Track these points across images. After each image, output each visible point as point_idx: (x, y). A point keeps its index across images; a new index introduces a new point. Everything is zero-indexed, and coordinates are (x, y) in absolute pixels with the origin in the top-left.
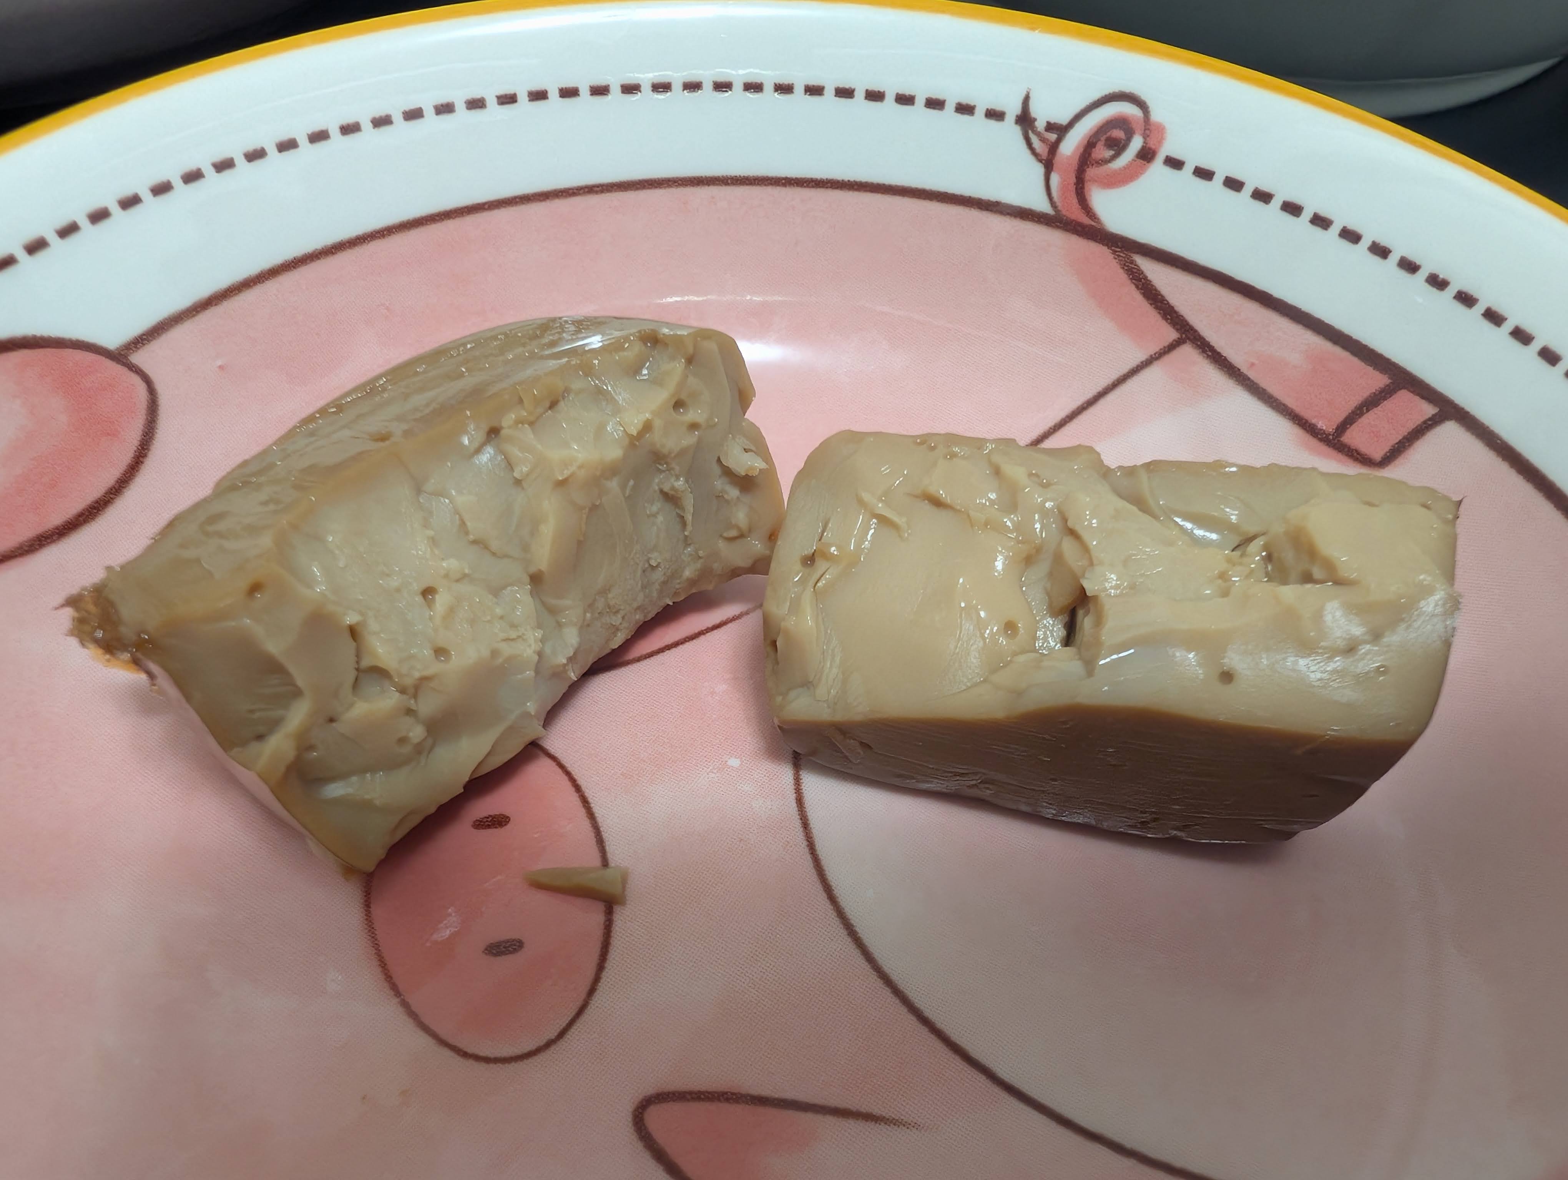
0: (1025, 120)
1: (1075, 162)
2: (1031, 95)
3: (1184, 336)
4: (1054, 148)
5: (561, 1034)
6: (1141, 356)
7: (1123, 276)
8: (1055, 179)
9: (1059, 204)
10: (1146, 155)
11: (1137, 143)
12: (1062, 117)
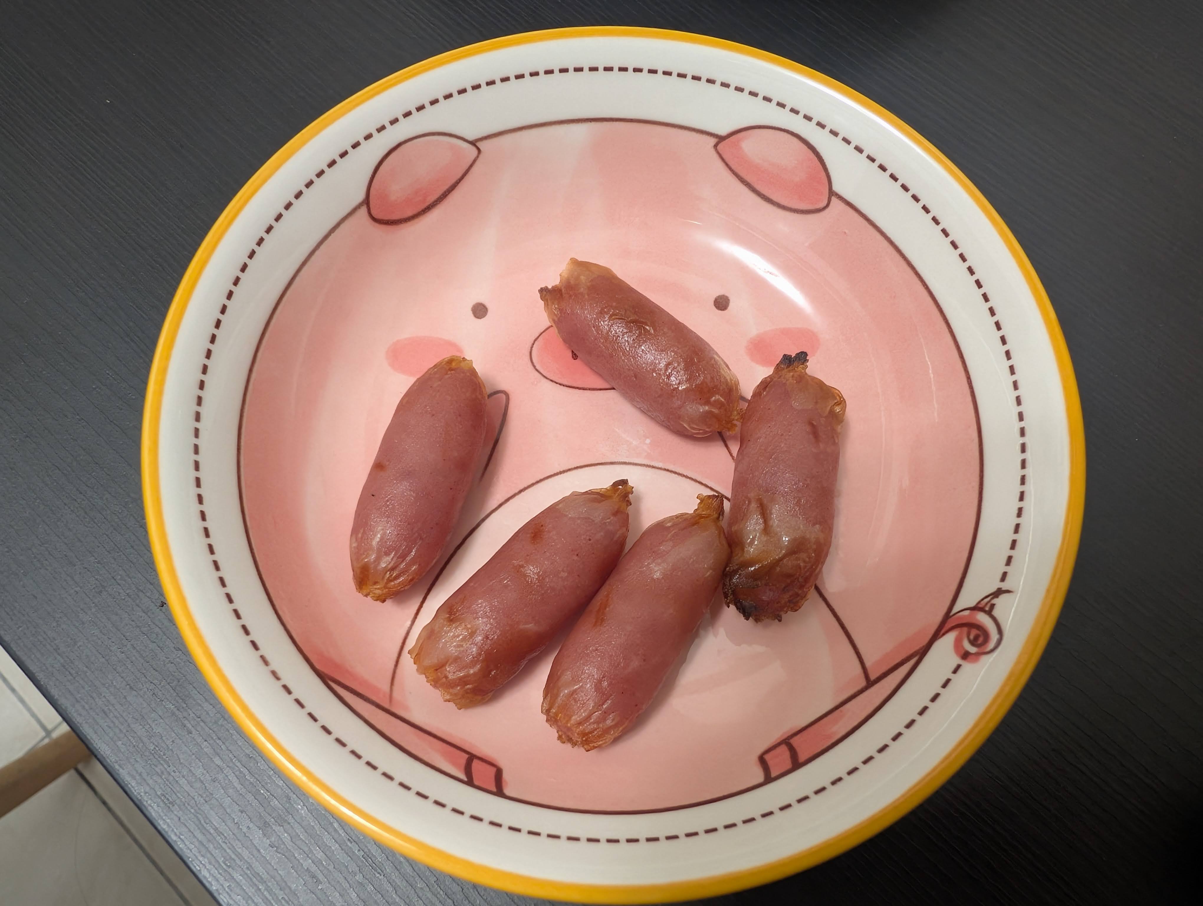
0: (999, 593)
1: (974, 621)
2: (1011, 594)
3: (870, 682)
4: (982, 610)
5: (537, 370)
6: (868, 664)
7: (911, 652)
8: (967, 613)
9: (954, 617)
10: (966, 656)
11: (973, 650)
12: (995, 613)
